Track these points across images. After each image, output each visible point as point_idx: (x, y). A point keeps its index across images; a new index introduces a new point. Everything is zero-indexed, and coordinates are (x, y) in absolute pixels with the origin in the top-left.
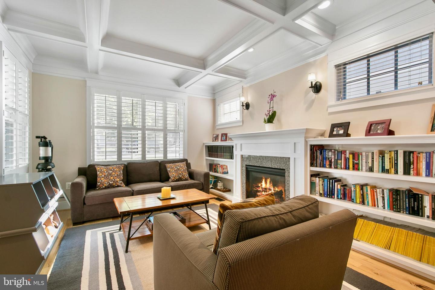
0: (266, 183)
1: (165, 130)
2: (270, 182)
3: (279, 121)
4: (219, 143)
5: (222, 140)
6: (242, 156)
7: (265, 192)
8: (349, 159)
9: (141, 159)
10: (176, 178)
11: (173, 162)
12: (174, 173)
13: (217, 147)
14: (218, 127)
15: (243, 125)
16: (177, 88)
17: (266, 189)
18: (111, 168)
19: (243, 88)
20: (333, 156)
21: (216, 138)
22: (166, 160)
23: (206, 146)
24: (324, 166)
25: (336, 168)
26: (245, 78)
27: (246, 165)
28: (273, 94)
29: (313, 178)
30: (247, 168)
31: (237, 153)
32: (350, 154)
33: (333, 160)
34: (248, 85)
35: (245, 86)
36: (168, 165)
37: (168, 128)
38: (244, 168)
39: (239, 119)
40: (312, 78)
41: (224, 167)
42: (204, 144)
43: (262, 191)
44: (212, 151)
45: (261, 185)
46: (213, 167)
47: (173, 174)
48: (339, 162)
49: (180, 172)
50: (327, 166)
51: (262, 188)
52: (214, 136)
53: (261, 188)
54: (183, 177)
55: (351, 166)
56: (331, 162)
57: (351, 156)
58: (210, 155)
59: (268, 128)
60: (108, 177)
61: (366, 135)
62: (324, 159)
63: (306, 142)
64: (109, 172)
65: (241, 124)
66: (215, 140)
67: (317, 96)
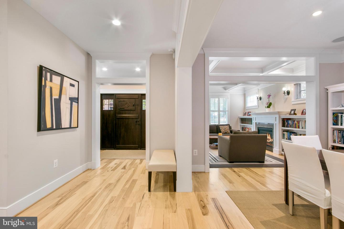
1: (219, 111)
3: (274, 107)
4: (246, 117)
5: (248, 115)
6: (256, 123)
8: (296, 124)
11: (222, 125)
13: (245, 119)
14: (246, 108)
16: (224, 91)
19: (258, 90)
20: (291, 123)
21: (245, 114)
22: (220, 124)
23: (240, 118)
24: (288, 127)
25: (292, 127)
27: (258, 127)
29: (284, 132)
30: (258, 129)
31: (254, 122)
32: (297, 122)
33: (291, 124)
34: (261, 88)
35: (259, 89)
36: (220, 127)
37: (220, 110)
38: (257, 129)
39: (256, 105)
40: (285, 89)
41: (249, 129)
42: (239, 117)
44: (243, 120)
46: (244, 129)
47: (222, 130)
48: (293, 125)
49: (226, 130)
50: (289, 127)
52: (244, 113)
55: (297, 127)
56: (290, 125)
57: (297, 123)
58: (242, 123)
59: (267, 110)
61: (301, 115)
62: (288, 124)
63: (280, 117)
65: (258, 107)
66: (245, 115)
67: (288, 96)
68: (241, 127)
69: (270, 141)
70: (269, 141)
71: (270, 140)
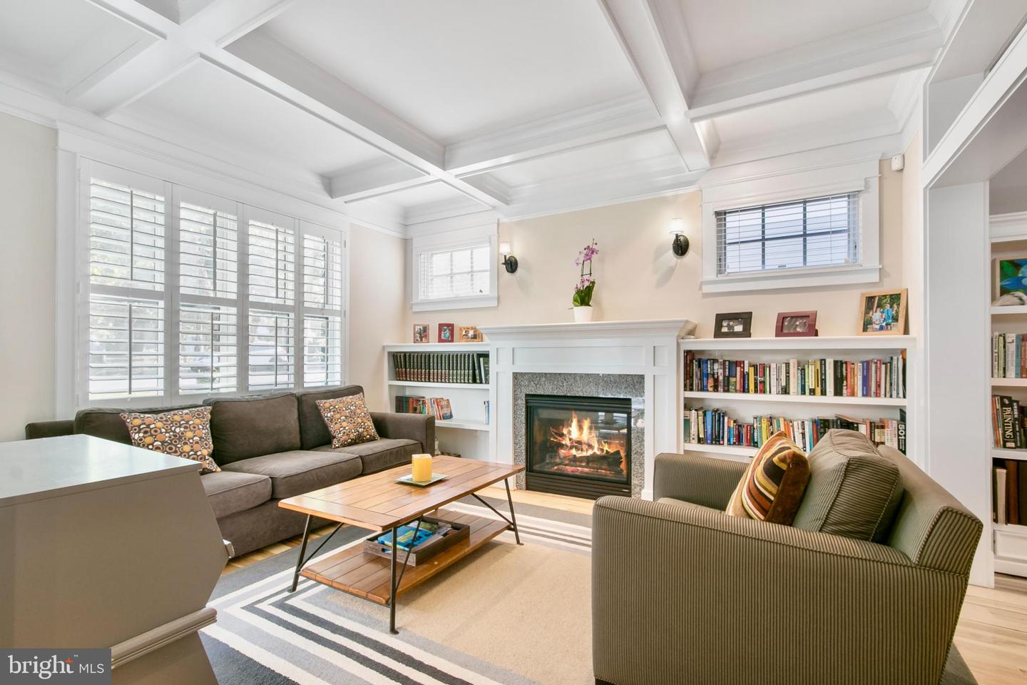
0: (580, 428)
1: (299, 310)
2: (590, 428)
4: (432, 346)
5: (441, 340)
6: (517, 375)
7: (577, 449)
8: (748, 374)
9: (234, 390)
10: (352, 436)
11: (330, 394)
12: (344, 424)
13: (428, 356)
14: (416, 309)
15: (498, 306)
16: (325, 198)
17: (579, 442)
18: (177, 418)
19: (498, 224)
20: (721, 371)
21: (423, 334)
23: (389, 353)
24: (703, 389)
25: (727, 390)
26: (507, 203)
27: (527, 395)
28: (591, 247)
29: (689, 412)
30: (528, 402)
31: (501, 371)
32: (750, 365)
33: (721, 378)
34: (515, 219)
35: (504, 220)
36: (324, 404)
37: (306, 305)
38: (522, 402)
39: (486, 292)
41: (444, 403)
42: (384, 347)
43: (571, 448)
44: (409, 364)
45: (569, 432)
47: (340, 427)
48: (732, 380)
49: (360, 420)
50: (711, 389)
51: (570, 439)
52: (417, 328)
53: (568, 439)
54: (365, 433)
55: (752, 387)
56: (716, 381)
57: (752, 369)
58: (401, 376)
59: (582, 315)
60: (176, 446)
62: (705, 376)
63: (678, 346)
64: (174, 432)
65: (495, 304)
66: (421, 338)
67: (679, 261)
68: (394, 395)
69: (590, 452)
70: (584, 454)
71: (590, 446)
